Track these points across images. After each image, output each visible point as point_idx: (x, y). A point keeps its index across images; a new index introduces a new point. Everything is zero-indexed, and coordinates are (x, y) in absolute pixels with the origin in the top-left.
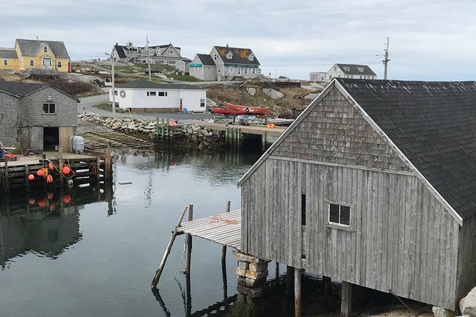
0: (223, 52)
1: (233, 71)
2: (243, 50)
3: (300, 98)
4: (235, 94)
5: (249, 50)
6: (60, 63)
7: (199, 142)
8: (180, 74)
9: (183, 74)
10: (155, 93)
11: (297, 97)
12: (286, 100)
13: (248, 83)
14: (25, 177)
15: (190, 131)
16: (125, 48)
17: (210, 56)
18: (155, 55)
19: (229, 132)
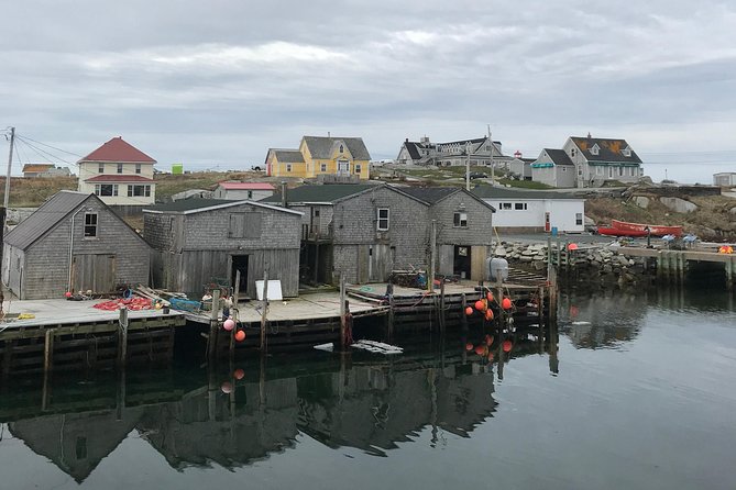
0: (584, 145)
1: (601, 173)
2: (613, 141)
3: (723, 211)
4: (616, 206)
5: (623, 141)
6: (358, 166)
7: (617, 275)
8: (517, 178)
9: (522, 179)
10: (509, 205)
11: (720, 210)
12: (702, 214)
13: (635, 190)
14: (461, 310)
15: (599, 258)
16: (418, 144)
17: (562, 152)
18: (464, 154)
19: (663, 259)
